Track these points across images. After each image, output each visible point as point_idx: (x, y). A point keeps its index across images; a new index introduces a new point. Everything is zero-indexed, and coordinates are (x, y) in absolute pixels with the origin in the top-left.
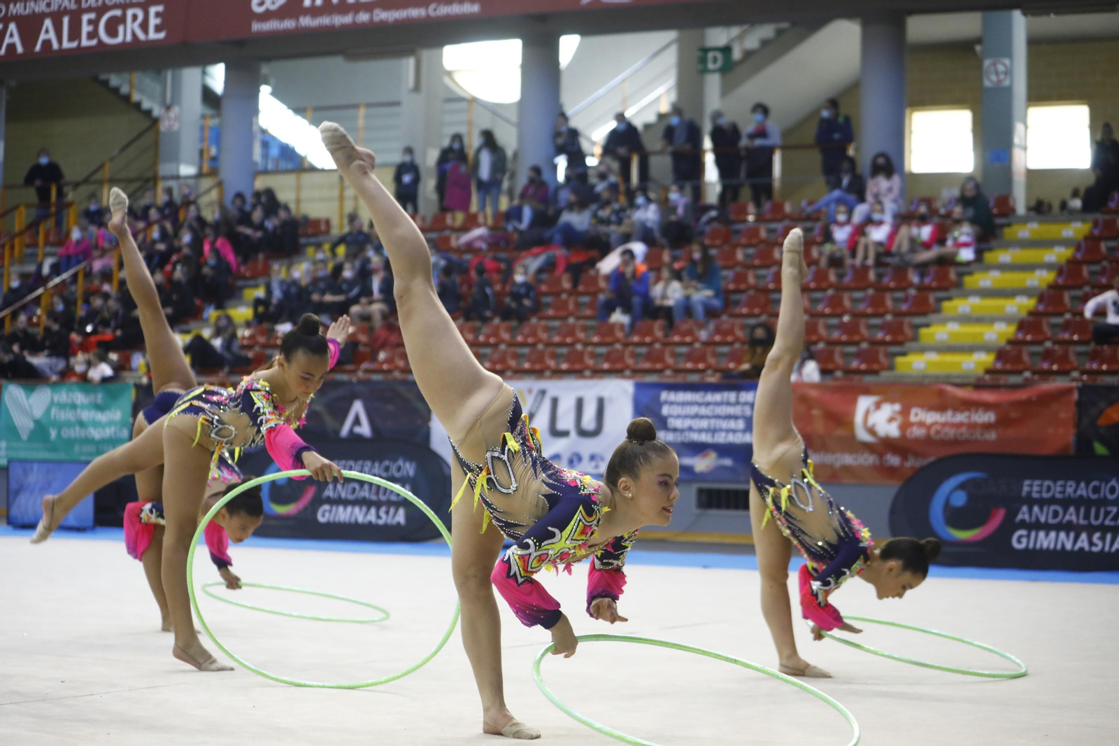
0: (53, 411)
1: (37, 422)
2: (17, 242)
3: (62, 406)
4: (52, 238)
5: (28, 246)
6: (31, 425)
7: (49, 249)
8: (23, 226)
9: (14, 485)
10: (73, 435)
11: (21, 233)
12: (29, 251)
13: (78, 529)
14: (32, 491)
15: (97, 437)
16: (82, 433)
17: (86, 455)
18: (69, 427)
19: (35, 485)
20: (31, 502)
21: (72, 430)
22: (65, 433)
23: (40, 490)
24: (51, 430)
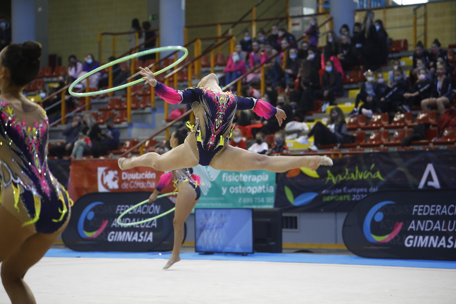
0: (224, 176)
1: (213, 183)
2: (196, 63)
4: (219, 61)
5: (204, 66)
6: (210, 185)
7: (217, 68)
8: (200, 54)
9: (199, 226)
10: (237, 192)
11: (199, 58)
12: (204, 69)
13: (243, 254)
14: (211, 229)
15: (253, 192)
16: (243, 190)
17: (247, 204)
18: (235, 186)
19: (213, 225)
20: (211, 236)
21: (237, 188)
22: (232, 190)
23: (217, 228)
24: (223, 188)
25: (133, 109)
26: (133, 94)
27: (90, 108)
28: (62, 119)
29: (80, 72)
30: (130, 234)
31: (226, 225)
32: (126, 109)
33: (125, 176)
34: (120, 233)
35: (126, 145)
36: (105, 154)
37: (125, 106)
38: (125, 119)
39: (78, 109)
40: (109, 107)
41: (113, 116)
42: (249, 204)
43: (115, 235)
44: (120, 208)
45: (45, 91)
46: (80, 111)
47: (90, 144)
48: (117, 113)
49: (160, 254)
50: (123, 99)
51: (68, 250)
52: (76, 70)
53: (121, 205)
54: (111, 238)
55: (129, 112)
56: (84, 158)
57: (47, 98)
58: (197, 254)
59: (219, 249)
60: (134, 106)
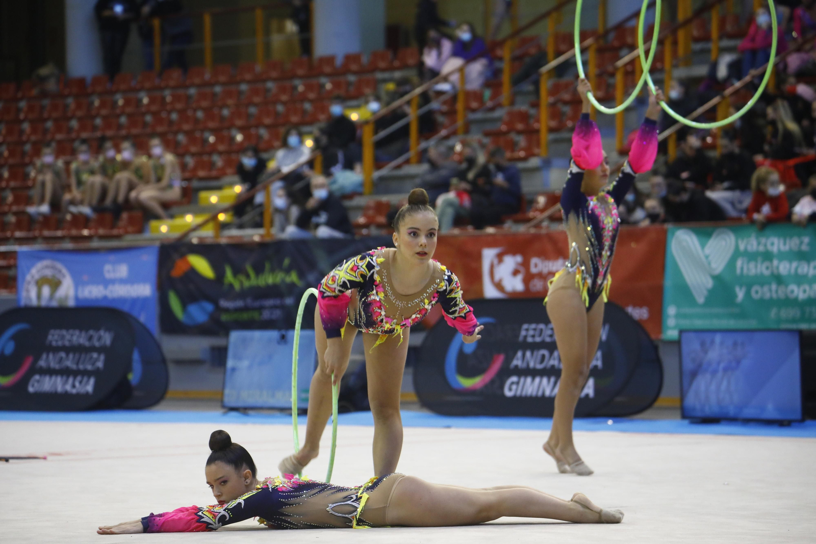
0: (739, 263)
1: (717, 278)
2: (681, 34)
3: (751, 256)
4: (729, 28)
5: (697, 40)
6: (710, 283)
7: (726, 43)
8: (689, 14)
9: (688, 365)
10: (767, 296)
11: (687, 22)
12: (698, 46)
13: (781, 424)
14: (715, 372)
15: (802, 296)
16: (780, 292)
17: (788, 321)
18: (762, 285)
19: (719, 363)
20: (713, 387)
21: (766, 289)
22: (757, 292)
23: (726, 370)
24: (737, 289)
25: (551, 130)
26: (551, 100)
27: (467, 131)
28: (412, 153)
29: (448, 58)
30: (549, 381)
31: (746, 363)
32: (537, 131)
33: (536, 266)
34: (529, 380)
35: (537, 202)
36: (497, 221)
37: (536, 126)
38: (536, 151)
39: (443, 132)
40: (504, 128)
41: (513, 146)
42: (794, 321)
43: (518, 383)
44: (527, 330)
45: (378, 99)
46: (447, 138)
47: (467, 202)
48: (522, 141)
49: (610, 422)
50: (532, 111)
51: (426, 413)
52: (439, 54)
53: (530, 322)
54: (510, 389)
55: (545, 137)
56: (456, 231)
57: (384, 111)
58: (686, 422)
59: (732, 412)
60: (553, 124)
